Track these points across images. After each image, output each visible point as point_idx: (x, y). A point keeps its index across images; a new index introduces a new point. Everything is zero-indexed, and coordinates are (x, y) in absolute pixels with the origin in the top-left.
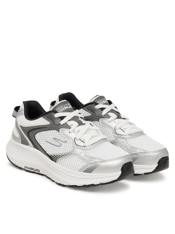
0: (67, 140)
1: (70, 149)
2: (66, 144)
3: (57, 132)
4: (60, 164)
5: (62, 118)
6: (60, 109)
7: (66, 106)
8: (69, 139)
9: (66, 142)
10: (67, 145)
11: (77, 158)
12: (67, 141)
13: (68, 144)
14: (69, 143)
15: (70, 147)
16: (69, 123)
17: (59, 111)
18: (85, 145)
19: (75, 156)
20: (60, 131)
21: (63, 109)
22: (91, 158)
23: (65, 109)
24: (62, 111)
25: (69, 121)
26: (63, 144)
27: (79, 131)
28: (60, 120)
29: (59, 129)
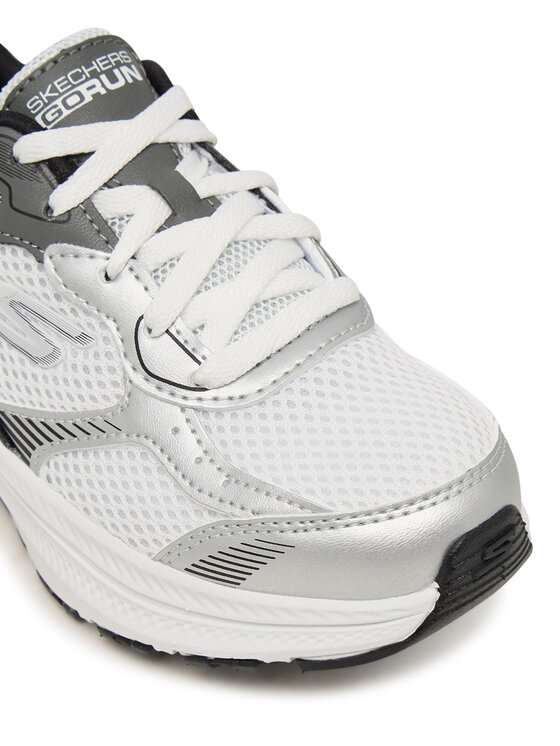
0: (89, 324)
1: (110, 391)
2: (86, 356)
3: (32, 260)
4: (49, 479)
5: (64, 167)
6: (51, 99)
7: (95, 75)
8: (103, 324)
9: (83, 338)
10: (91, 362)
11: (152, 463)
12: (88, 331)
13: (96, 355)
14: (102, 347)
15: (106, 377)
16: (110, 204)
17: (49, 117)
18: (203, 374)
19: (136, 451)
20: (47, 260)
21: (71, 101)
22: (234, 477)
23: (88, 98)
24: (66, 113)
25: (107, 185)
26: (65, 346)
27: (171, 263)
28: (52, 178)
29: (43, 246)
